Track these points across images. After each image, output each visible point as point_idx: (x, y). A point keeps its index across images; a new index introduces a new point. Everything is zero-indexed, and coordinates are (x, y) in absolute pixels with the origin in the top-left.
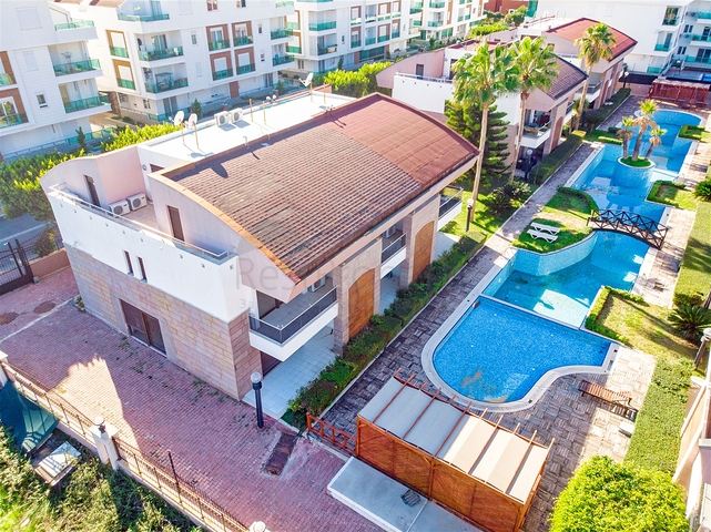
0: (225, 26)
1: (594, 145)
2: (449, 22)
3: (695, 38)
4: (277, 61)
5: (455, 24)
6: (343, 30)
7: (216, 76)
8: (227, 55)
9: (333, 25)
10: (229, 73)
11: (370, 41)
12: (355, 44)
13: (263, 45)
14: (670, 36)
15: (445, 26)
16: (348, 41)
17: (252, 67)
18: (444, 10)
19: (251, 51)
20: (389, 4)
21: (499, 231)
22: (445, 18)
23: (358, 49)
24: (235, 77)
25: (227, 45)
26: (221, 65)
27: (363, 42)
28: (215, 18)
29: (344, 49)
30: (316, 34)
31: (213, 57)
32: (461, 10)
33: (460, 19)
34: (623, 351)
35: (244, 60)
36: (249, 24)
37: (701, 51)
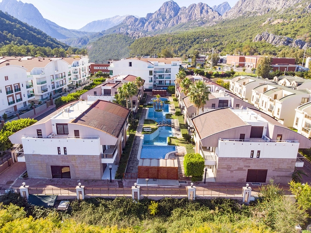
0: (11, 86)
1: (146, 108)
2: (80, 78)
3: (157, 78)
4: (29, 97)
5: (82, 78)
6: (49, 84)
7: (9, 104)
8: (13, 96)
9: (45, 82)
10: (14, 102)
11: (58, 87)
12: (53, 87)
13: (24, 91)
14: (152, 78)
15: (79, 79)
16: (51, 87)
17: (21, 99)
18: (78, 74)
19: (20, 93)
20: (62, 74)
21: (136, 132)
22: (79, 77)
23: (54, 90)
24: (16, 104)
25: (12, 92)
26: (11, 99)
27: (56, 87)
28: (8, 83)
29: (50, 90)
30: (40, 85)
31: (8, 97)
32: (83, 74)
33: (83, 77)
34: (178, 147)
35: (18, 97)
36: (19, 84)
37: (159, 81)
